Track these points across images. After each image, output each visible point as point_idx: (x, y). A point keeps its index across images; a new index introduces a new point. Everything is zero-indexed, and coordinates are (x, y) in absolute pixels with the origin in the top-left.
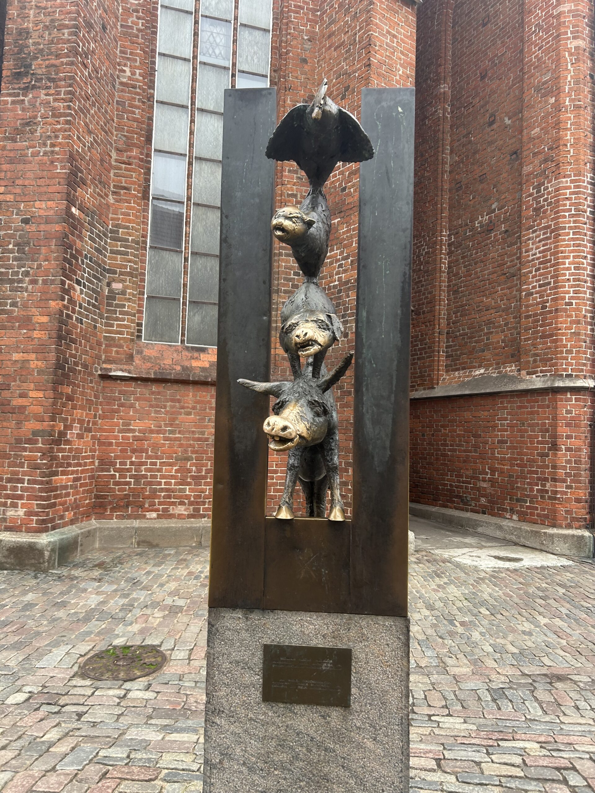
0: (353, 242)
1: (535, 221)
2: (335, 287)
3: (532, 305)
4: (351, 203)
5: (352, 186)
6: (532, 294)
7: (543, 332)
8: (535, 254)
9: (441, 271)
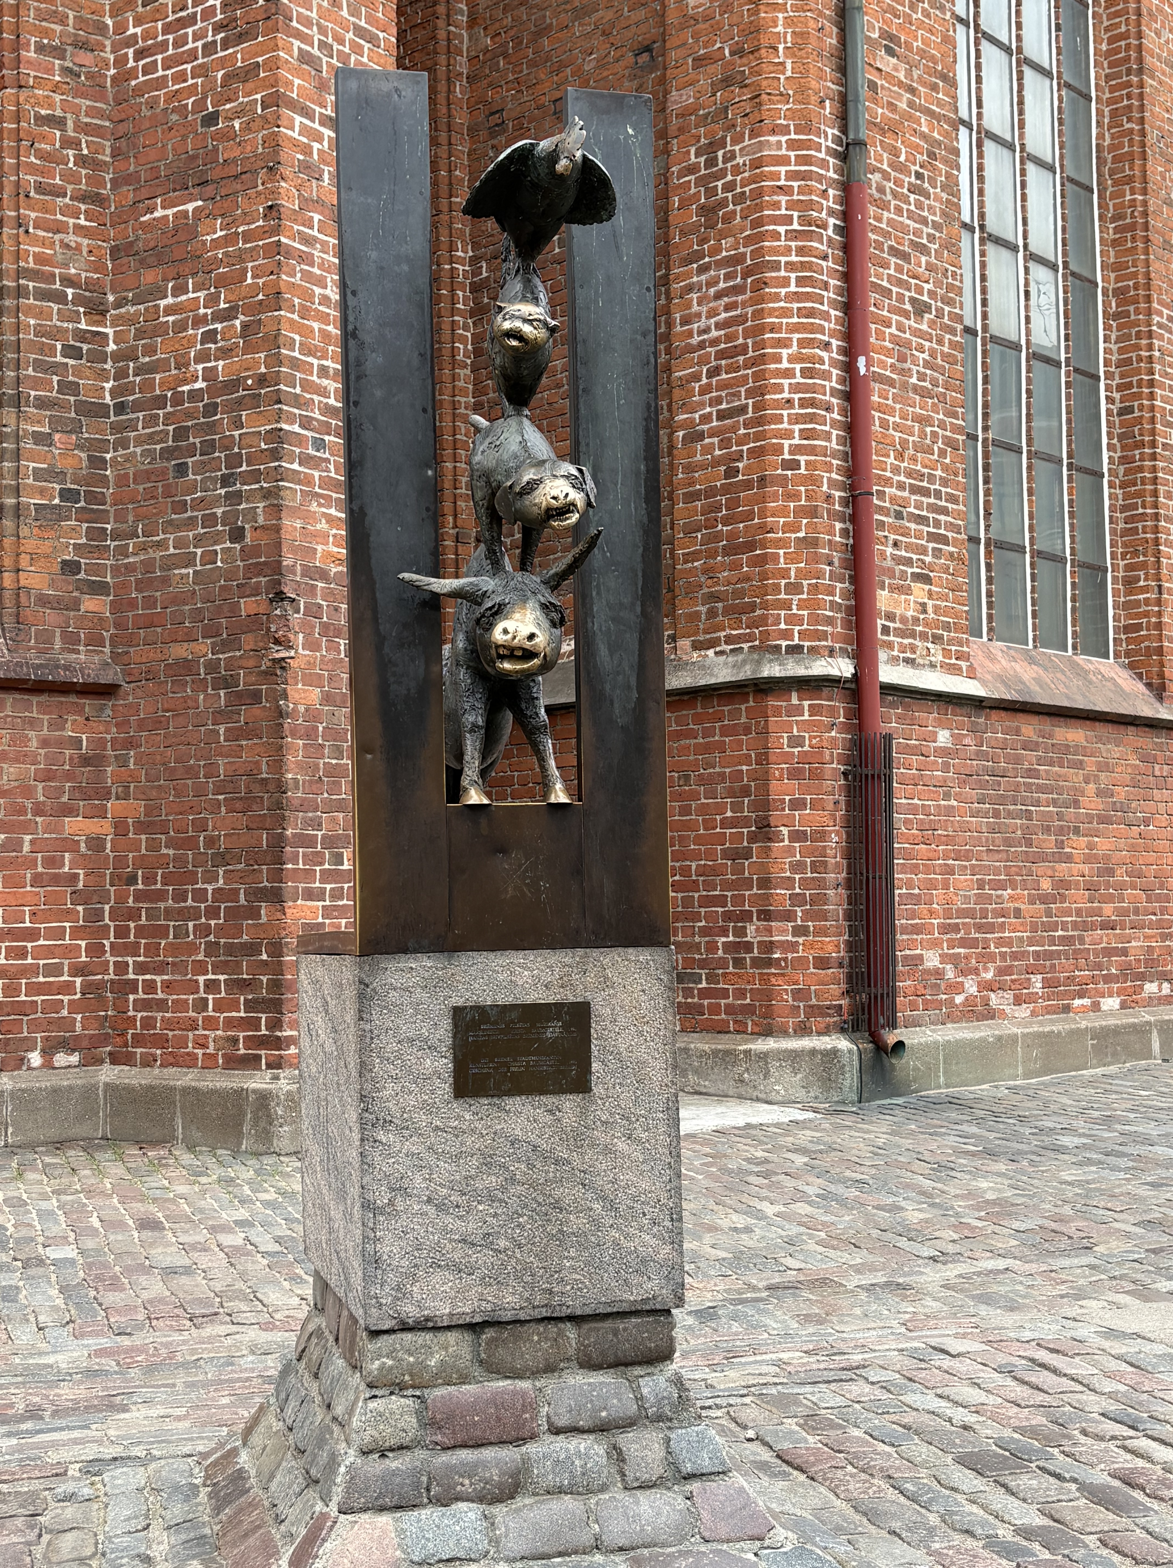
0: (244, 271)
1: (703, 241)
2: (195, 395)
3: (703, 467)
4: (235, 160)
5: (238, 113)
6: (701, 436)
7: (732, 536)
8: (707, 330)
9: (454, 363)
